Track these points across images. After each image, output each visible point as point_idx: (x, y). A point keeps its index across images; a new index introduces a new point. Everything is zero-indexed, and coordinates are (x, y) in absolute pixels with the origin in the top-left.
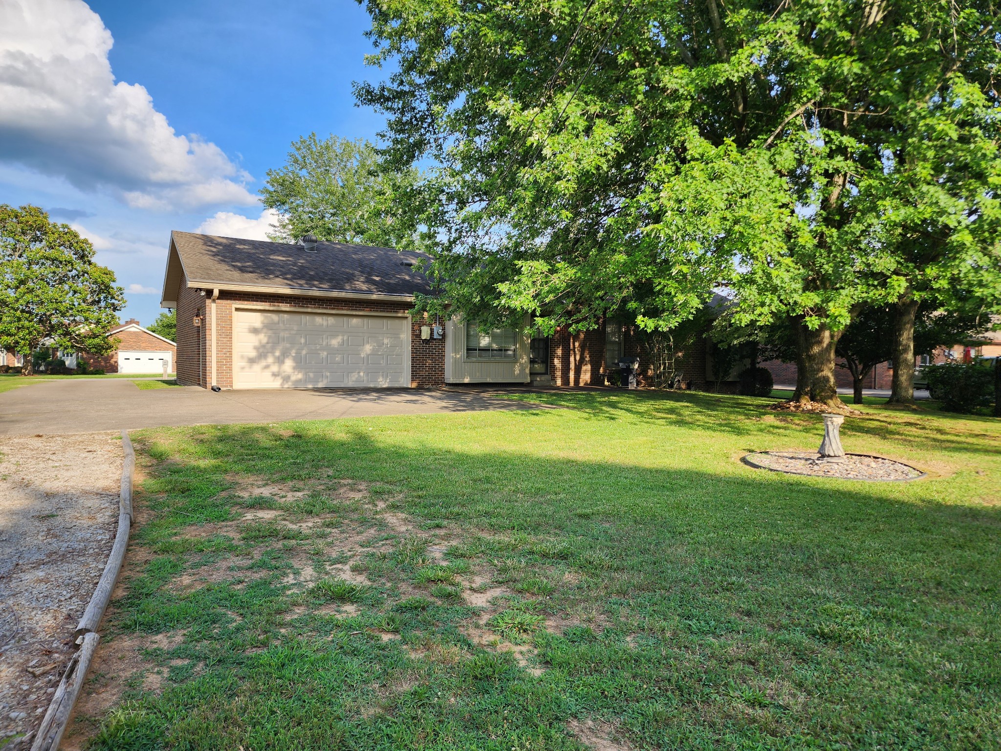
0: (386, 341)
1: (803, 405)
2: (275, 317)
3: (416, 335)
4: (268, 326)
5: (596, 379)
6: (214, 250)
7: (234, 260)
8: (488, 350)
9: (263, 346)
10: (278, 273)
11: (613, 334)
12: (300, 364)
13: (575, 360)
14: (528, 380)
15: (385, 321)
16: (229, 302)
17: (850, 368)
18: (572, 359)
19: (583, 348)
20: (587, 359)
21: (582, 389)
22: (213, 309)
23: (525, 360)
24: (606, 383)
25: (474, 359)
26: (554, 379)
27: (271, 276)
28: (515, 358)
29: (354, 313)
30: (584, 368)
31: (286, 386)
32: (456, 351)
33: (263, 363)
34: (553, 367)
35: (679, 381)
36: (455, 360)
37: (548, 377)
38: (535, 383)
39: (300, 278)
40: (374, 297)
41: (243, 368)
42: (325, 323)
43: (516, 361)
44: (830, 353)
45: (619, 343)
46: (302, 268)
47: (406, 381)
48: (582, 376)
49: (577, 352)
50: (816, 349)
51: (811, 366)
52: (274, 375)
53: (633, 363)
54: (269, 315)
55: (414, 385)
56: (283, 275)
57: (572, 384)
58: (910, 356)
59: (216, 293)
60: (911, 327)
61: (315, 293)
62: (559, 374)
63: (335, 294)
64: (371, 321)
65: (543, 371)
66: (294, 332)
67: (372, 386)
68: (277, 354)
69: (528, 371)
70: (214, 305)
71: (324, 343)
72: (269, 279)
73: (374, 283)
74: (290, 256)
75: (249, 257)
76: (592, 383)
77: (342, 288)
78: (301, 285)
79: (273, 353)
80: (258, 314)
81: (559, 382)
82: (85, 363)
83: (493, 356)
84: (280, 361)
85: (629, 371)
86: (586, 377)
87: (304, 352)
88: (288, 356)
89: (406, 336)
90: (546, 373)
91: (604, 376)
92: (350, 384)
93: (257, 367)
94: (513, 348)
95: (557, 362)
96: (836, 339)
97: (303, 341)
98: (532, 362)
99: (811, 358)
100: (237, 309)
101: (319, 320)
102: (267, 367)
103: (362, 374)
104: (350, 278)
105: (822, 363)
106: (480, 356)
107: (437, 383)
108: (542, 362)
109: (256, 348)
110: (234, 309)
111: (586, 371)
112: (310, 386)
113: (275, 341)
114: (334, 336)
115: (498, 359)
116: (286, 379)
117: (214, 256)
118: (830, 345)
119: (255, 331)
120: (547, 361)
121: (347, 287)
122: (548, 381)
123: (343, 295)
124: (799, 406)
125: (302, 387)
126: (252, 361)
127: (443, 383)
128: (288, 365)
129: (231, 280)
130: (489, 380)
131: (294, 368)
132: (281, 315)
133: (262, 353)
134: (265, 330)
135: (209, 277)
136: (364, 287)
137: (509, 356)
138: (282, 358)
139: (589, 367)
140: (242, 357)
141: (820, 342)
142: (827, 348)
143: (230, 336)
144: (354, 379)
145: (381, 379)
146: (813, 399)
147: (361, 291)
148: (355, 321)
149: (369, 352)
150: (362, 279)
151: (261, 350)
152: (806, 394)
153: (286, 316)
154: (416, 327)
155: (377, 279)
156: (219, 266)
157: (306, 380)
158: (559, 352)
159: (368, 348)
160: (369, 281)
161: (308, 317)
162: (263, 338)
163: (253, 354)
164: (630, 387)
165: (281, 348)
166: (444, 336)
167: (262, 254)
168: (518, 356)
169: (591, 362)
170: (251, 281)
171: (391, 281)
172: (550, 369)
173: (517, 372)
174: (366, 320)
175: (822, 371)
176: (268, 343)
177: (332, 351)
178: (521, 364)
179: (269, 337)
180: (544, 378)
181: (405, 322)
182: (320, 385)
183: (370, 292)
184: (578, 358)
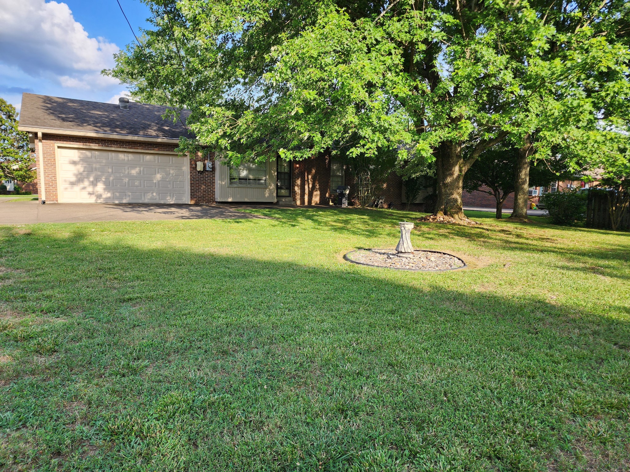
0: (172, 172)
1: (438, 218)
2: (88, 153)
3: (193, 168)
4: (84, 160)
5: (324, 201)
6: (49, 106)
7: (61, 113)
8: (246, 179)
9: (81, 174)
10: (92, 122)
11: (338, 170)
12: (108, 187)
13: (309, 187)
14: (275, 200)
15: (171, 157)
16: (52, 142)
17: (495, 195)
18: (306, 187)
19: (314, 179)
20: (317, 187)
21: (313, 207)
22: (40, 146)
23: (273, 187)
24: (331, 204)
25: (235, 185)
26: (295, 200)
27: (85, 124)
28: (265, 186)
29: (147, 151)
30: (315, 193)
31: (99, 201)
32: (222, 180)
33: (82, 185)
34: (294, 192)
35: (381, 203)
36: (221, 186)
37: (291, 199)
38: (280, 203)
39: (107, 126)
40: (159, 140)
41: (66, 189)
42: (126, 158)
43: (266, 187)
44: (459, 182)
45: (342, 177)
46: (113, 119)
47: (187, 199)
48: (313, 199)
49: (310, 182)
50: (449, 180)
51: (446, 191)
52: (90, 194)
53: (345, 189)
54: (84, 151)
55: (193, 202)
56: (95, 124)
57: (306, 203)
58: (526, 186)
59: (40, 135)
60: (528, 166)
61: (115, 136)
62: (298, 197)
63: (130, 138)
64: (160, 158)
65: (288, 195)
66: (104, 164)
67: (162, 202)
68: (91, 179)
69: (275, 194)
70: (40, 144)
71: (126, 172)
72: (83, 126)
73: (164, 131)
74: (107, 111)
75: (74, 111)
76: (320, 203)
77: (137, 134)
78: (105, 131)
79: (88, 178)
80: (76, 151)
81: (298, 203)
82: (19, 188)
83: (249, 183)
84: (94, 184)
85: (342, 195)
86: (316, 199)
87: (111, 178)
88: (99, 181)
89: (186, 168)
90: (289, 196)
91: (329, 198)
92: (146, 201)
93: (77, 188)
94: (264, 178)
95: (297, 189)
96: (463, 173)
97: (110, 170)
98: (278, 188)
99: (446, 185)
100: (59, 147)
101: (121, 156)
102: (84, 188)
103: (155, 194)
104: (146, 127)
105: (453, 189)
106: (240, 183)
107: (209, 202)
108: (287, 189)
109: (75, 175)
110: (56, 147)
111: (316, 195)
112: (117, 202)
113: (89, 170)
114: (134, 167)
115: (253, 186)
116: (99, 196)
117: (47, 110)
118: (459, 176)
119: (74, 163)
120: (290, 188)
121: (141, 133)
122: (290, 201)
123: (135, 138)
124: (436, 218)
125: (111, 202)
126: (72, 184)
127: (214, 201)
128: (100, 187)
129: (51, 126)
130: (246, 200)
131: (105, 189)
132: (93, 152)
133: (80, 179)
134: (81, 163)
135: (36, 124)
136: (154, 133)
137: (262, 184)
138: (95, 182)
139: (318, 193)
140: (65, 181)
141: (452, 174)
142: (456, 179)
143: (54, 165)
144: (149, 197)
145: (168, 198)
146: (445, 214)
147: (151, 136)
148: (148, 157)
149: (159, 179)
150: (155, 128)
151: (79, 176)
152: (441, 210)
153: (97, 153)
154: (193, 162)
155: (167, 128)
156: (47, 117)
157: (114, 198)
158: (299, 182)
159: (159, 176)
160: (160, 130)
161: (113, 154)
162: (80, 168)
163: (74, 179)
164: (343, 206)
165: (94, 175)
166: (213, 168)
167: (85, 110)
168: (268, 184)
169: (320, 189)
170: (68, 128)
171: (177, 130)
172: (292, 194)
173: (267, 195)
174: (156, 157)
175: (453, 194)
176: (84, 171)
177: (132, 178)
178: (270, 190)
179: (85, 167)
180: (288, 199)
181: (185, 158)
182: (124, 201)
183: (157, 137)
184: (311, 186)
